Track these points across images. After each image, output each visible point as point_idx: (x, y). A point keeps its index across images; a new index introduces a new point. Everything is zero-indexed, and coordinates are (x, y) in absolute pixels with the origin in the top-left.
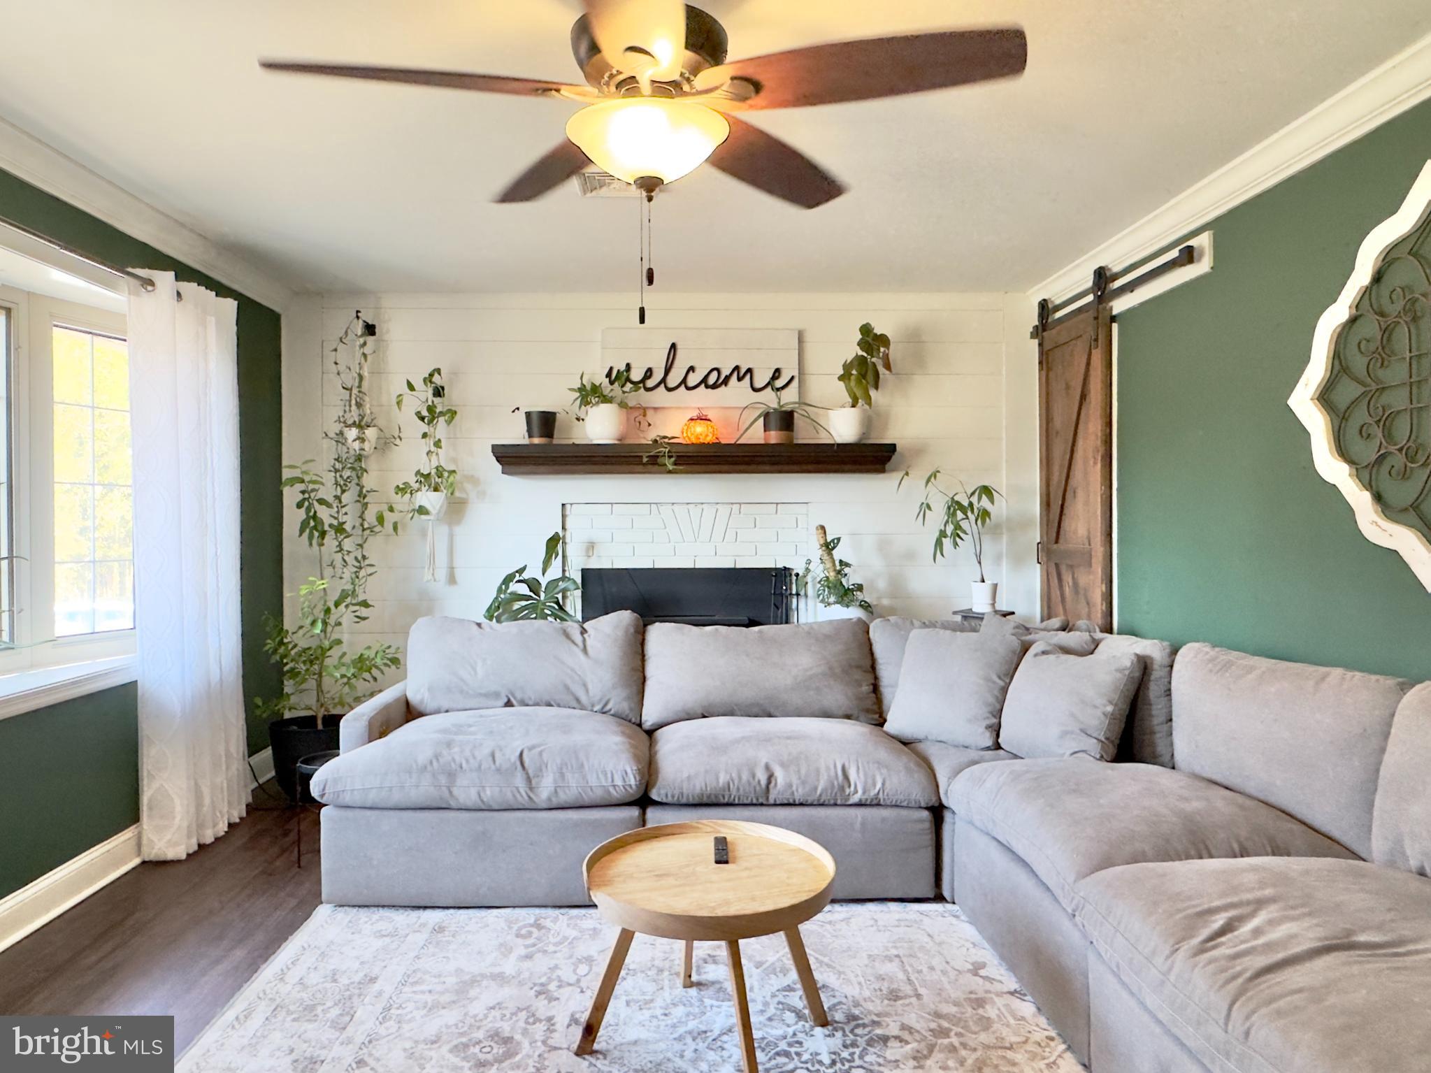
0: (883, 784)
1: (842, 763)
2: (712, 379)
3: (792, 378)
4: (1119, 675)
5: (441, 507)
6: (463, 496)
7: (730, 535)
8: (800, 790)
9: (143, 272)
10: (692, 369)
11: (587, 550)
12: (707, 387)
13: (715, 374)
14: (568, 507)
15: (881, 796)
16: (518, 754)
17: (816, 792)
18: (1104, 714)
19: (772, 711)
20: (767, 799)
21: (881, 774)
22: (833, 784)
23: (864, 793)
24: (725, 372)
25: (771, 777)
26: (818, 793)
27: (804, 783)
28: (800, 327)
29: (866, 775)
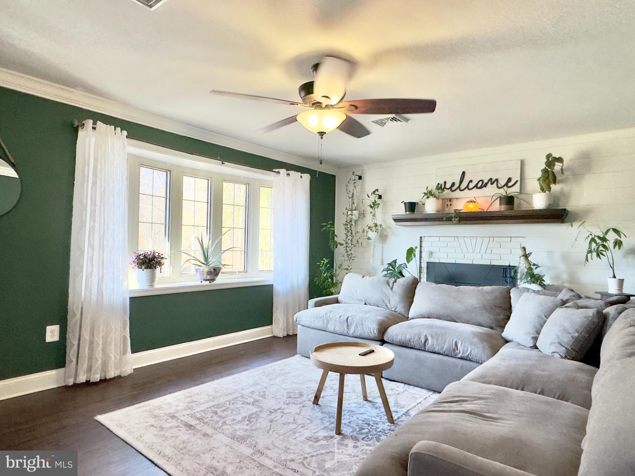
0: (471, 352)
1: (456, 340)
2: (479, 185)
3: (517, 181)
4: (585, 319)
5: (376, 237)
6: (387, 234)
7: (489, 251)
8: (437, 347)
9: (277, 170)
10: (471, 181)
11: (430, 255)
12: (477, 188)
13: (481, 183)
14: (423, 238)
15: (470, 357)
16: (347, 317)
17: (443, 349)
18: (572, 337)
19: (457, 320)
20: (425, 348)
21: (471, 347)
22: (450, 347)
23: (463, 353)
24: (486, 181)
25: (426, 340)
26: (444, 350)
27: (438, 345)
28: (523, 158)
29: (464, 347)
